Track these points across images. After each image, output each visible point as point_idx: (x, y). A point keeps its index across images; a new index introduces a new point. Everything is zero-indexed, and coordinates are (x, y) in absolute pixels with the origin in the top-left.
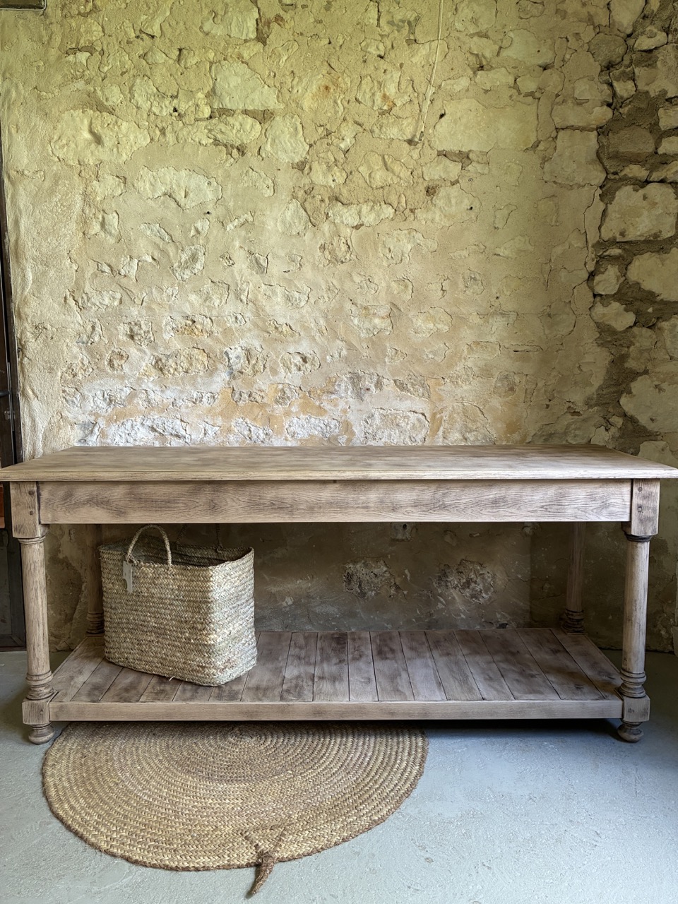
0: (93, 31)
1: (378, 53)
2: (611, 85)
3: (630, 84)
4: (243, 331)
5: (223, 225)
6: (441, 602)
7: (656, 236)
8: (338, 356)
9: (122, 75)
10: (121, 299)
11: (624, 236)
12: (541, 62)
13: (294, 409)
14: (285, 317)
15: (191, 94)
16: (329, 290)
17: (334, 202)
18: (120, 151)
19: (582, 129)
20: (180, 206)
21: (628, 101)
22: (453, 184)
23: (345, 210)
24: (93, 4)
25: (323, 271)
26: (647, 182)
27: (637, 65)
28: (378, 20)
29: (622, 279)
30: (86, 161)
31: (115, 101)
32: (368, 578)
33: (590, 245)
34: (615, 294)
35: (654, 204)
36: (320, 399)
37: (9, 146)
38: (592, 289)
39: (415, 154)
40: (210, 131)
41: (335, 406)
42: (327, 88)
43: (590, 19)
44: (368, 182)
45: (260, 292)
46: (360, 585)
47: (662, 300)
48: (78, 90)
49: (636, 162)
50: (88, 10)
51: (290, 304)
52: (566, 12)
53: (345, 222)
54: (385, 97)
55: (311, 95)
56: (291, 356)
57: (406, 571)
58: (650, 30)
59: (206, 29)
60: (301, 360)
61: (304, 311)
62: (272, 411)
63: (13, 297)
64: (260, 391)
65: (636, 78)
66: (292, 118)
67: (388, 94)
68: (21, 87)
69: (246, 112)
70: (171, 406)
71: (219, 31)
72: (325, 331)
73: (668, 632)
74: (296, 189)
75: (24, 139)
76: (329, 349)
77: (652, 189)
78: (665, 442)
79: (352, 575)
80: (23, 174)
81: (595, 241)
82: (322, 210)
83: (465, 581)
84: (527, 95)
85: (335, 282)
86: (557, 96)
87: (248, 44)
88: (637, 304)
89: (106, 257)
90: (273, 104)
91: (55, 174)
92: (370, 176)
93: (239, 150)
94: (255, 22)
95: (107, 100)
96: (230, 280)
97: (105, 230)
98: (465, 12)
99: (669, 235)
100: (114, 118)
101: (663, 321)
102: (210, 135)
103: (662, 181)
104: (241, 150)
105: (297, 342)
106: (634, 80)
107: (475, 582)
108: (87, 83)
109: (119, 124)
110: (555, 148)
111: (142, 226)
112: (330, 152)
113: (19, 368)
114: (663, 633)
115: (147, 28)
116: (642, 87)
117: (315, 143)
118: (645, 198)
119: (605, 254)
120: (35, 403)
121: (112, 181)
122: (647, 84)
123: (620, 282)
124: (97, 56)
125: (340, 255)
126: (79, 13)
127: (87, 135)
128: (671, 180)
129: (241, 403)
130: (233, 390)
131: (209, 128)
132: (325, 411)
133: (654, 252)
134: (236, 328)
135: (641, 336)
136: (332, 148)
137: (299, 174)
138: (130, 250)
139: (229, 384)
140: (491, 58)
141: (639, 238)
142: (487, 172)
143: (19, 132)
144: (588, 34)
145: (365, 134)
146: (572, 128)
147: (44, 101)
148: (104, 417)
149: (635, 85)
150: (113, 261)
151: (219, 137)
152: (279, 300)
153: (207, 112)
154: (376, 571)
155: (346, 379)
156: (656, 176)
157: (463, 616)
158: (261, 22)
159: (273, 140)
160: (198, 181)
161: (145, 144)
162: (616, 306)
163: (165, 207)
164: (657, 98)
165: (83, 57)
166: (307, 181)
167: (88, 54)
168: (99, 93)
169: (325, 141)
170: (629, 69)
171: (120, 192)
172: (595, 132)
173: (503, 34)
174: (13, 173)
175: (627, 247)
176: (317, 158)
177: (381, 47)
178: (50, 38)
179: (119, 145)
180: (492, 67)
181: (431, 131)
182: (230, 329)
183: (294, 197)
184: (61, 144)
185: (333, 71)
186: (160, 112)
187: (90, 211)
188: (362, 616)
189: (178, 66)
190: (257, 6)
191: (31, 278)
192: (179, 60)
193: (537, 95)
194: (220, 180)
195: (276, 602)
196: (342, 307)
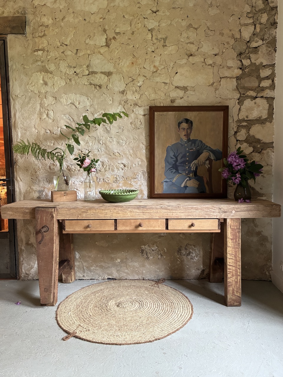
0: (44, 43)
1: (152, 50)
2: (241, 61)
3: (249, 61)
4: (101, 155)
5: (93, 115)
6: (179, 261)
7: (260, 118)
8: (137, 164)
9: (55, 59)
10: (54, 143)
11: (248, 118)
12: (214, 53)
13: (120, 185)
14: (117, 150)
15: (81, 66)
16: (134, 139)
17: (136, 106)
18: (54, 87)
19: (230, 78)
20: (76, 108)
21: (248, 67)
22: (181, 98)
23: (140, 109)
24: (44, 33)
25: (131, 132)
26: (256, 97)
27: (251, 53)
28: (152, 38)
29: (247, 134)
30: (42, 91)
31: (53, 69)
32: (150, 251)
33: (235, 121)
34: (245, 140)
35: (259, 106)
36: (131, 181)
37: (13, 86)
38: (236, 138)
39: (166, 87)
40: (88, 80)
41: (137, 183)
42: (133, 63)
43: (233, 36)
44: (149, 98)
45: (107, 140)
46: (147, 254)
47: (263, 142)
48: (39, 65)
49: (252, 90)
50: (42, 35)
51: (119, 145)
52: (223, 34)
53: (140, 113)
54: (155, 66)
55: (126, 66)
56: (119, 164)
57: (165, 249)
58: (256, 40)
59: (87, 42)
60: (123, 166)
61: (124, 147)
62: (112, 186)
63: (13, 142)
64: (107, 178)
65: (251, 58)
66: (119, 74)
67: (156, 65)
68: (17, 64)
69: (102, 73)
70: (73, 184)
71: (92, 43)
72: (132, 155)
73: (269, 273)
74: (121, 101)
75: (18, 83)
76: (134, 162)
77: (258, 100)
78: (266, 198)
79: (144, 250)
80: (17, 96)
81: (236, 120)
82: (131, 108)
83: (188, 252)
84: (209, 65)
85: (136, 136)
86: (221, 65)
87: (103, 47)
88: (254, 143)
89: (49, 127)
90: (112, 70)
91: (30, 96)
92: (149, 96)
93: (99, 86)
94: (105, 39)
95: (50, 69)
96: (96, 136)
97: (48, 117)
98: (185, 35)
99: (265, 117)
100: (52, 75)
101: (264, 150)
102: (88, 81)
103: (262, 97)
104: (100, 87)
105: (122, 159)
106: (250, 59)
107: (192, 253)
108: (42, 62)
109: (54, 77)
110: (220, 85)
111: (62, 116)
112: (134, 87)
113: (15, 170)
114: (267, 273)
115: (65, 42)
116: (253, 61)
117: (128, 83)
118: (255, 103)
119: (241, 125)
120: (21, 183)
121: (51, 99)
122: (255, 60)
123: (246, 136)
124: (46, 53)
125: (138, 126)
126: (39, 36)
127: (42, 82)
128: (265, 96)
129: (100, 183)
130: (97, 178)
131: (88, 78)
132: (133, 185)
133: (259, 124)
134: (98, 154)
135: (255, 156)
136: (135, 85)
137: (122, 95)
138: (58, 125)
139: (95, 175)
140: (195, 52)
141: (253, 119)
142: (194, 94)
143: (16, 81)
144: (232, 42)
145: (147, 80)
146: (226, 77)
147: (26, 69)
148: (47, 188)
149: (251, 61)
150: (51, 129)
151: (92, 82)
152: (115, 143)
153: (87, 72)
154: (153, 248)
155: (141, 173)
156: (259, 95)
157: (187, 266)
158: (108, 39)
159: (112, 83)
160: (84, 98)
161: (63, 85)
162: (245, 144)
163: (71, 108)
164: (259, 65)
165: (40, 53)
166: (125, 98)
167: (43, 52)
168: (47, 66)
169: (132, 83)
170: (248, 55)
171: (54, 103)
172: (235, 79)
173: (199, 43)
174: (14, 96)
175: (249, 122)
176: (129, 89)
177: (153, 48)
178: (28, 45)
179: (54, 85)
180: (195, 55)
181: (172, 79)
182: (96, 154)
183: (120, 104)
184: (33, 85)
185: (135, 57)
186: (70, 73)
187: (43, 110)
188: (148, 266)
189: (76, 56)
190: (106, 33)
191: (20, 135)
192: (76, 53)
193: (213, 65)
194: (92, 98)
195: (114, 261)
196: (139, 145)
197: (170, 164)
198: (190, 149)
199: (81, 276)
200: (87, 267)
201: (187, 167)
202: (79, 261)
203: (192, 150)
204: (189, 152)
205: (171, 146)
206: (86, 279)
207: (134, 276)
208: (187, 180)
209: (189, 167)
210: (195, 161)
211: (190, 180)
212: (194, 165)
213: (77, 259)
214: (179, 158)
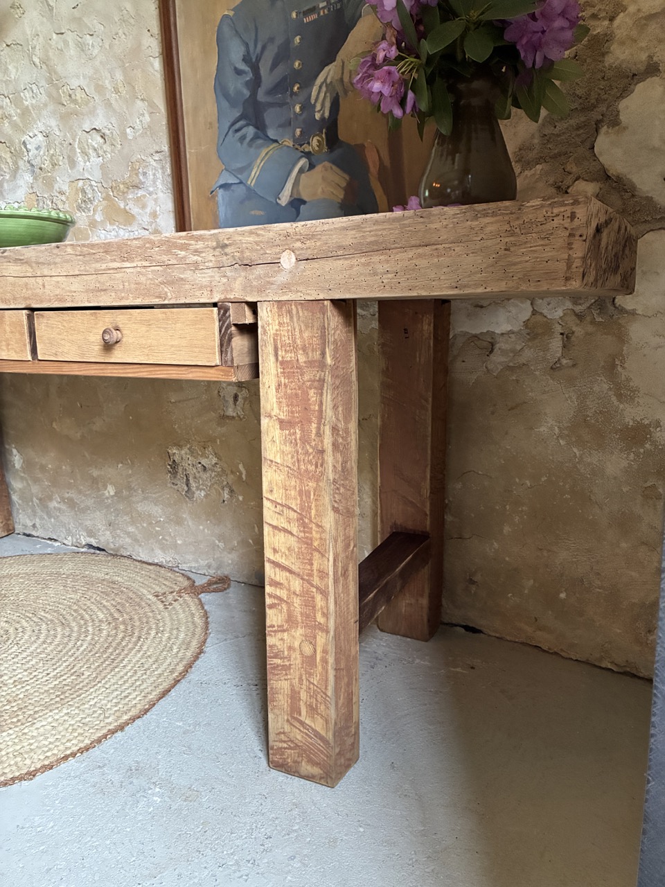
8: (140, 127)
13: (98, 217)
14: (79, 77)
32: (195, 470)
45: (51, 46)
46: (188, 480)
51: (83, 56)
56: (87, 135)
57: (241, 467)
60: (99, 140)
64: (61, 193)
72: (122, 89)
76: (128, 116)
79: (178, 464)
96: (22, 37)
105: (93, 113)
130: (36, 195)
132: (133, 216)
134: (33, 105)
139: (32, 188)
152: (72, 52)
154: (204, 461)
155: (154, 164)
182: (28, 107)
188: (190, 524)
195: (99, 490)
196: (140, 45)
197: (233, 104)
198: (306, 13)
199: (30, 524)
200: (40, 500)
201: (297, 109)
202: (22, 478)
203: (314, 17)
204: (300, 28)
205: (231, 13)
206: (38, 535)
207: (153, 550)
208: (301, 171)
209: (307, 106)
210: (326, 69)
211: (312, 166)
212: (324, 89)
213: (17, 470)
214: (264, 70)
